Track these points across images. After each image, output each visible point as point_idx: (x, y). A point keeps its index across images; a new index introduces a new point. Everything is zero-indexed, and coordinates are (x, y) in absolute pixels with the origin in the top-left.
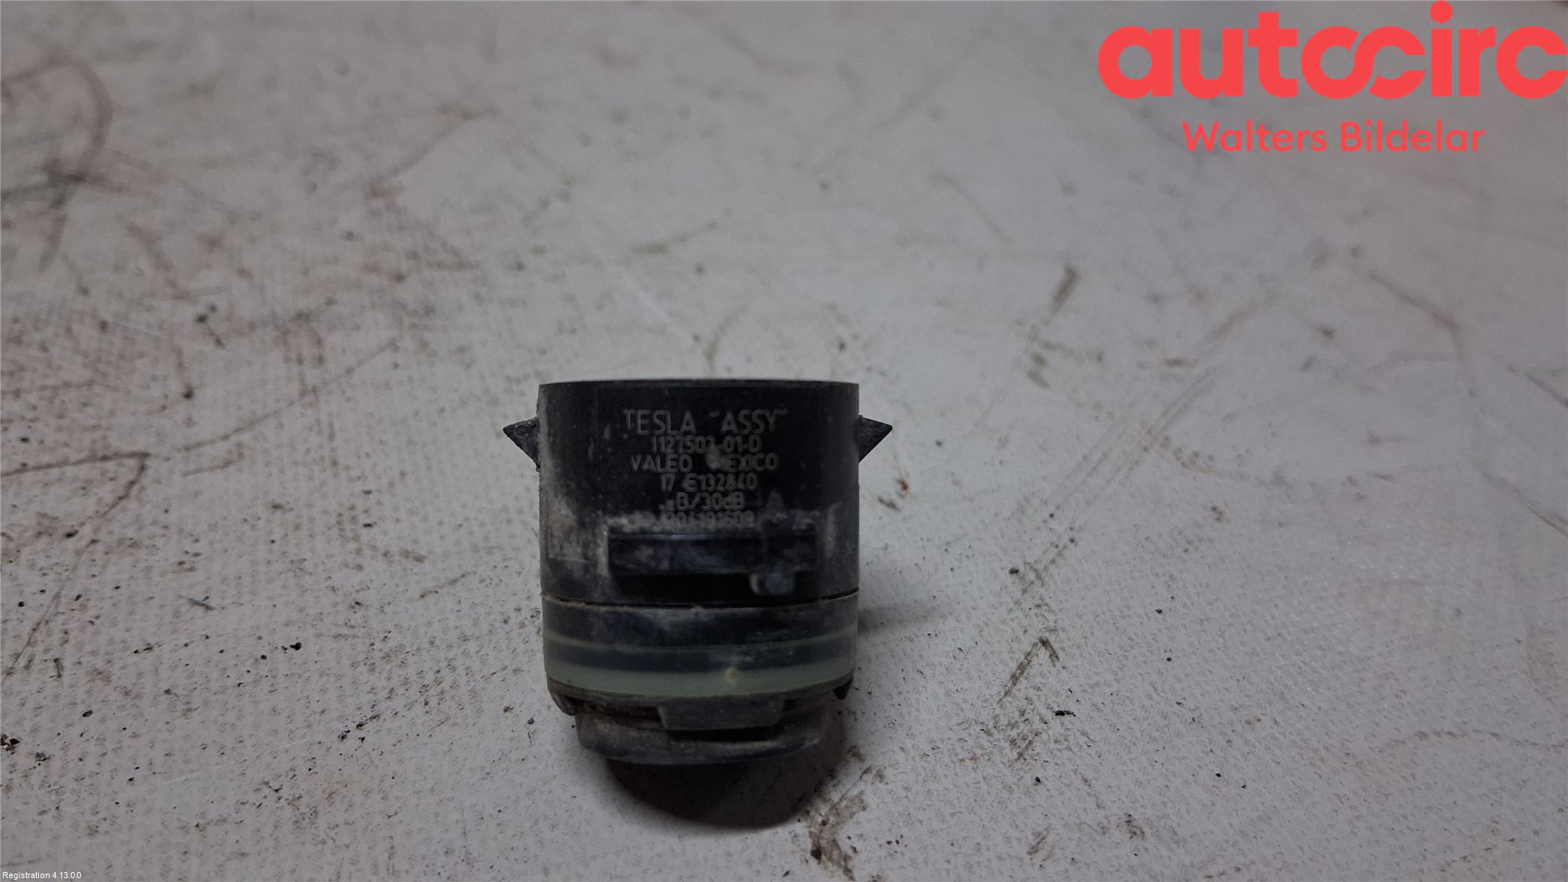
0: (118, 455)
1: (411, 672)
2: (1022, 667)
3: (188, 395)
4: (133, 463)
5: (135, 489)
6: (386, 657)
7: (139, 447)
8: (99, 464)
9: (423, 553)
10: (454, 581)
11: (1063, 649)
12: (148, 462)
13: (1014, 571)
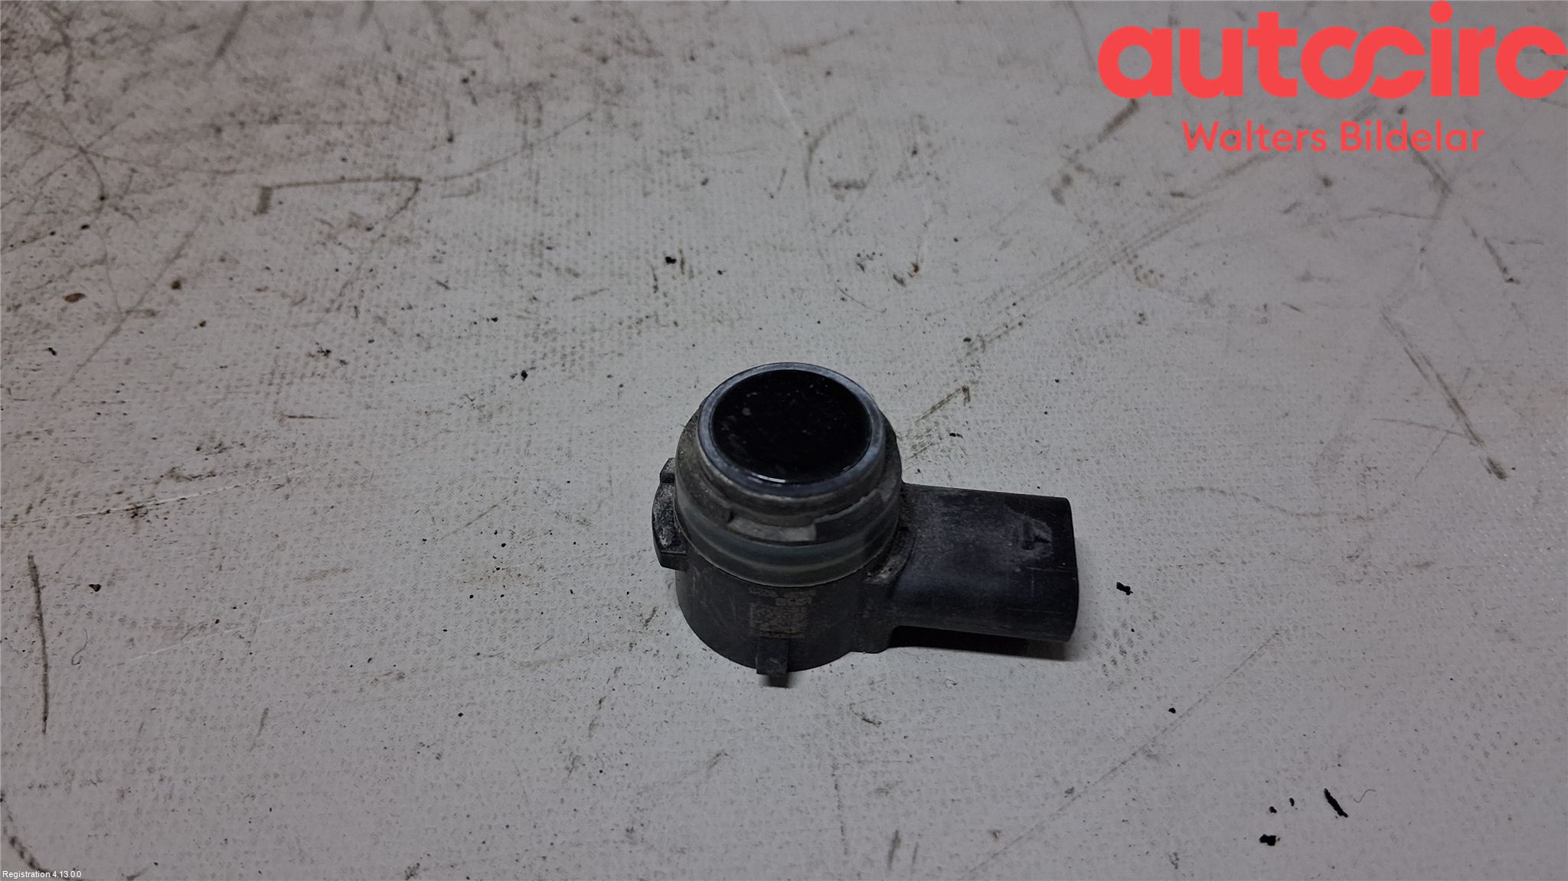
0: (402, 178)
1: (558, 345)
2: (942, 403)
3: (450, 140)
4: (411, 185)
5: (411, 204)
6: (546, 334)
7: (416, 174)
8: (390, 183)
9: (579, 271)
10: (594, 293)
11: (976, 395)
12: (421, 186)
13: (967, 340)
